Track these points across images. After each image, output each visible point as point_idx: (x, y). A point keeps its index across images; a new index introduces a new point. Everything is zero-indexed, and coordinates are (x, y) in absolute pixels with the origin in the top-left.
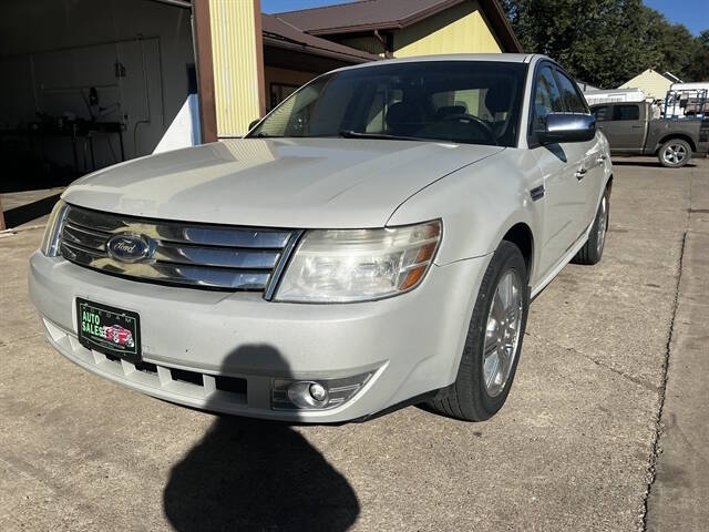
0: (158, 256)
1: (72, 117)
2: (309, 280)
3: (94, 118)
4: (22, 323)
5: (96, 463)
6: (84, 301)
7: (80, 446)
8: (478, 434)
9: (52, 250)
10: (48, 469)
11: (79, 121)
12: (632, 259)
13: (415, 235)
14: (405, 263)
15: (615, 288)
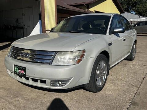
0: (30, 56)
1: (12, 25)
2: (59, 61)
3: (17, 26)
4: (1, 72)
5: (17, 98)
6: (15, 65)
7: (13, 95)
8: (96, 95)
9: (9, 55)
10: (7, 99)
11: (14, 26)
12: (142, 59)
13: (80, 53)
14: (77, 58)
15: (136, 66)
